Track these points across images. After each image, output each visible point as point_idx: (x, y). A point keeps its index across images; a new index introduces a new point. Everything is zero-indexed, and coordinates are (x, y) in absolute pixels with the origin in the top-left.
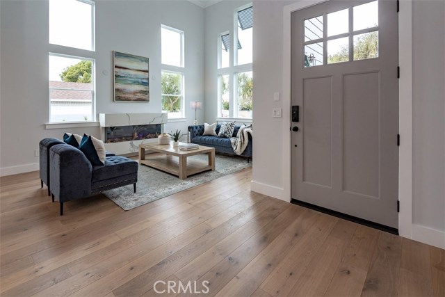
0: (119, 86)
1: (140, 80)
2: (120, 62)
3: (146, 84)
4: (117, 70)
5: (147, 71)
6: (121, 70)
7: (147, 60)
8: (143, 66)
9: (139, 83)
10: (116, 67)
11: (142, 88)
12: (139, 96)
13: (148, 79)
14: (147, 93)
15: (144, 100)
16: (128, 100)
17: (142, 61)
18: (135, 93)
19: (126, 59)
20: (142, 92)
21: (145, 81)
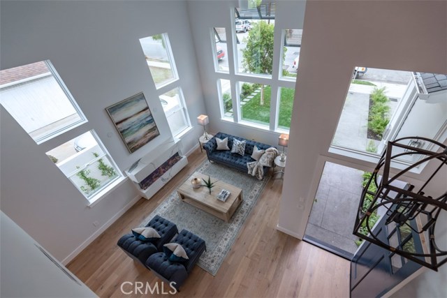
0: (128, 140)
1: (144, 122)
2: (118, 116)
3: (152, 121)
4: (119, 126)
5: (147, 108)
6: (124, 123)
7: (141, 97)
8: (142, 105)
9: (144, 125)
10: (117, 124)
11: (149, 127)
12: (150, 135)
13: (151, 115)
14: (155, 128)
15: (155, 137)
16: (142, 145)
17: (138, 100)
18: (145, 136)
19: (123, 110)
20: (151, 130)
21: (149, 119)
